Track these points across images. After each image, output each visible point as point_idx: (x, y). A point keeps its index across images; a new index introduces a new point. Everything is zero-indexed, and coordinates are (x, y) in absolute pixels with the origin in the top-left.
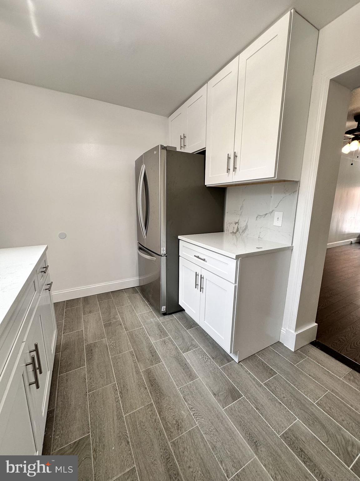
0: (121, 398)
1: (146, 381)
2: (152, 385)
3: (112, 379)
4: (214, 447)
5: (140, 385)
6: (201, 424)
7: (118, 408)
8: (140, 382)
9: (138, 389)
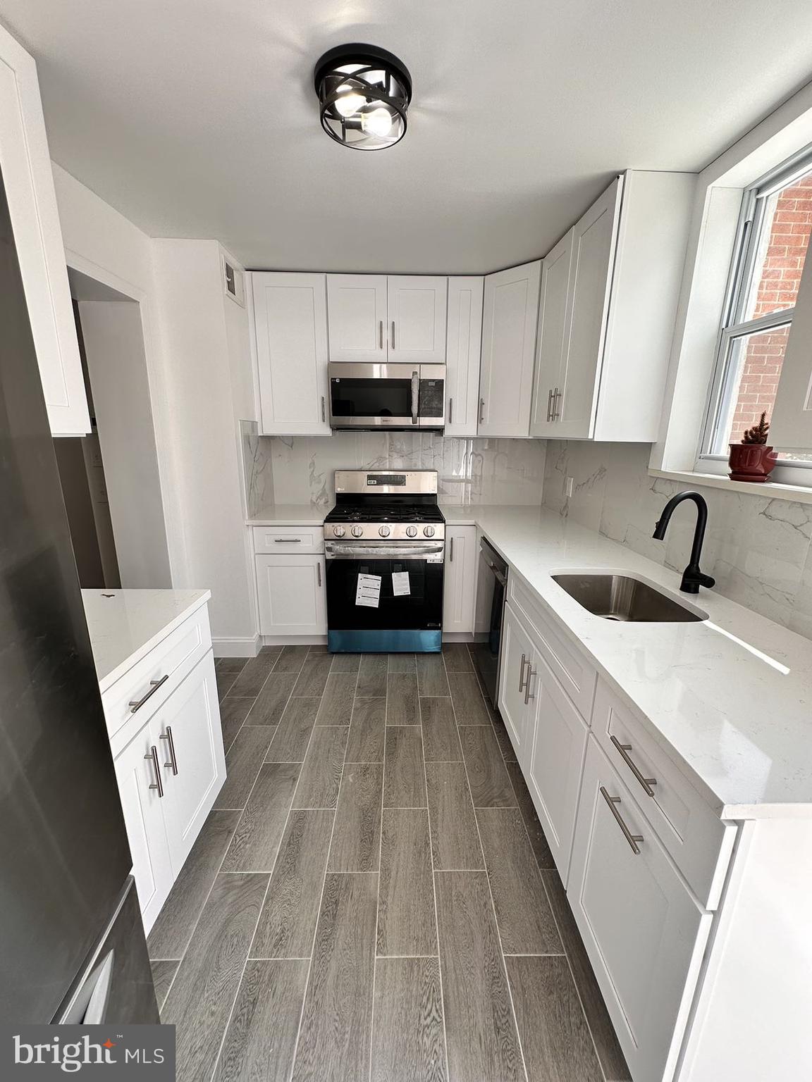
0: (427, 835)
1: (379, 845)
2: (372, 833)
3: (440, 882)
4: (343, 743)
5: (390, 843)
6: (341, 761)
7: (434, 821)
8: (389, 847)
9: (397, 838)
